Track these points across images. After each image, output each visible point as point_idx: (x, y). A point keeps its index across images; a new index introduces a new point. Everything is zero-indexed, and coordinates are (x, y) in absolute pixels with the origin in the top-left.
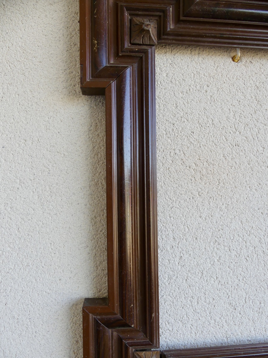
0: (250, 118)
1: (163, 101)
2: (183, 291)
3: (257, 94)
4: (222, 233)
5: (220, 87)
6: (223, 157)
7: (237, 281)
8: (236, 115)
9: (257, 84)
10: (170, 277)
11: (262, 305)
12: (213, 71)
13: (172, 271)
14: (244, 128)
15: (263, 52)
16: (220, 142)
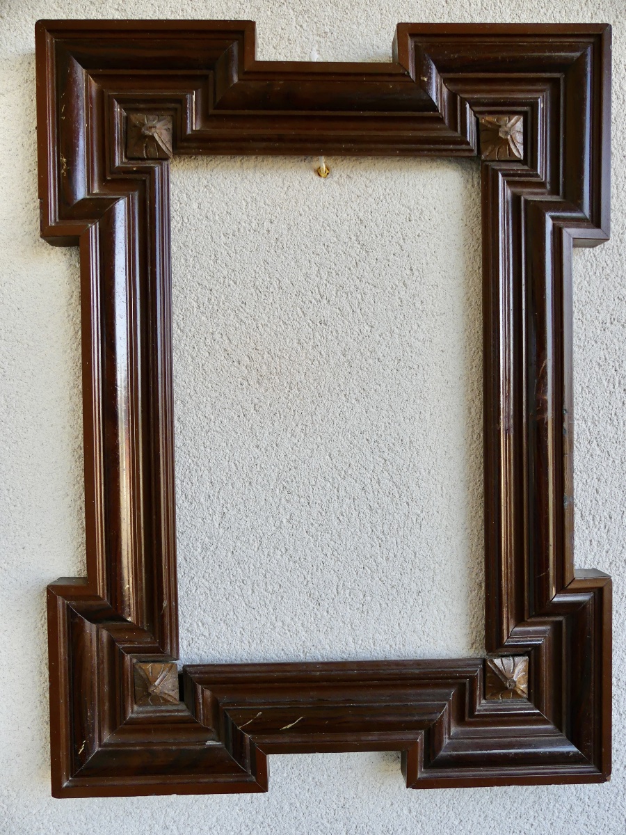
0: (347, 275)
1: (192, 251)
2: (228, 571)
3: (359, 233)
4: (295, 474)
5: (292, 224)
6: (298, 343)
7: (323, 556)
8: (321, 271)
9: (361, 214)
10: (204, 546)
11: (369, 598)
12: (280, 196)
13: (209, 538)
14: (337, 294)
15: (370, 158)
16: (292, 318)
